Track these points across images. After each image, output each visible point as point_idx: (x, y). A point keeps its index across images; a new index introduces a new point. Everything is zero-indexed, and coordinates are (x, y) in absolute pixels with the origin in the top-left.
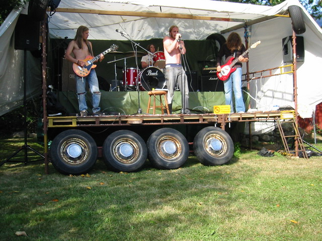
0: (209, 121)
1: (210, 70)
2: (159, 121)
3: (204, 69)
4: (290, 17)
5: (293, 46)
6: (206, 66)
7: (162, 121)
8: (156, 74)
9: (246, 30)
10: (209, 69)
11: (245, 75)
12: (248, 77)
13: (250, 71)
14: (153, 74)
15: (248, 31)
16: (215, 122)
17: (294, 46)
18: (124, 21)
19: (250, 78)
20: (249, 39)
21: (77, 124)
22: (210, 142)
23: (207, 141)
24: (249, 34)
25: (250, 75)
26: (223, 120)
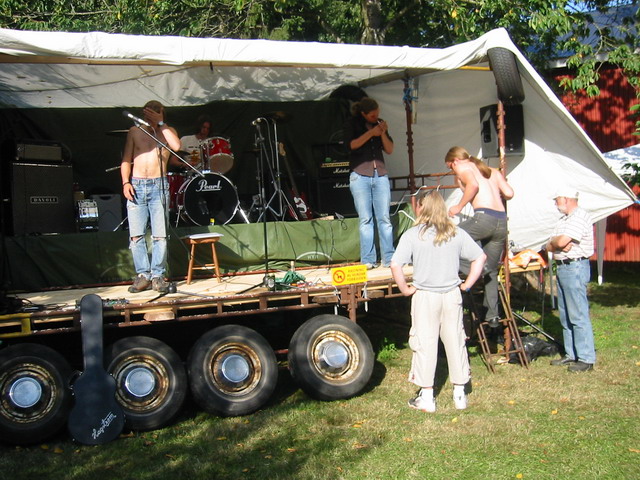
0: (320, 301)
1: (334, 169)
2: (214, 310)
3: (324, 165)
4: (491, 69)
5: (498, 131)
6: (328, 159)
7: (220, 309)
8: (217, 187)
9: (407, 86)
10: (332, 165)
11: (407, 178)
12: (412, 183)
13: (417, 172)
14: (212, 188)
15: (412, 86)
16: (335, 304)
17: (502, 132)
18: (147, 75)
19: (417, 185)
20: (414, 105)
21: (32, 329)
22: (322, 349)
23: (318, 347)
24: (414, 94)
25: (416, 179)
26: (352, 296)
